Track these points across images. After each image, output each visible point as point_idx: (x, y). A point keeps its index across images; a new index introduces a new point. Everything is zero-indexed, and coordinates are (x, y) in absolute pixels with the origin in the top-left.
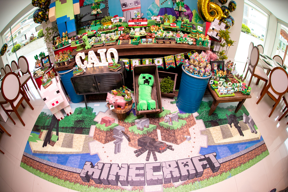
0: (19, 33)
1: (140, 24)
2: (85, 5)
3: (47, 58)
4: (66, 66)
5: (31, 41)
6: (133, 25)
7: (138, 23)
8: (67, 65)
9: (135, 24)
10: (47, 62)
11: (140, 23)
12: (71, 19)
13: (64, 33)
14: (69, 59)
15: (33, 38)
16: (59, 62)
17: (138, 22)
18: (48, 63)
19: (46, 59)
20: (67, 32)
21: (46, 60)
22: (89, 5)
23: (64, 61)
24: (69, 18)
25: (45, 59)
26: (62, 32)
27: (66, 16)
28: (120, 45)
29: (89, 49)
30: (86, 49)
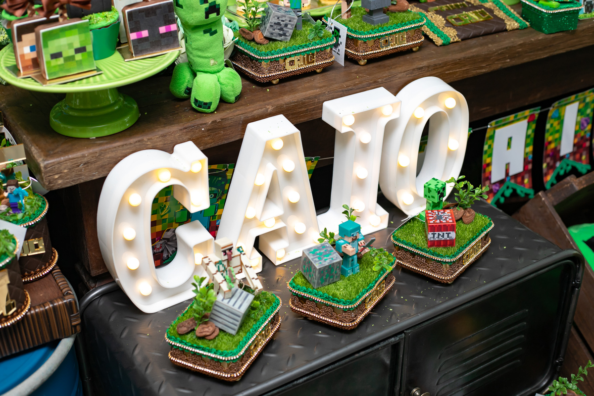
28: (457, 42)
29: (232, 99)
30: (206, 104)
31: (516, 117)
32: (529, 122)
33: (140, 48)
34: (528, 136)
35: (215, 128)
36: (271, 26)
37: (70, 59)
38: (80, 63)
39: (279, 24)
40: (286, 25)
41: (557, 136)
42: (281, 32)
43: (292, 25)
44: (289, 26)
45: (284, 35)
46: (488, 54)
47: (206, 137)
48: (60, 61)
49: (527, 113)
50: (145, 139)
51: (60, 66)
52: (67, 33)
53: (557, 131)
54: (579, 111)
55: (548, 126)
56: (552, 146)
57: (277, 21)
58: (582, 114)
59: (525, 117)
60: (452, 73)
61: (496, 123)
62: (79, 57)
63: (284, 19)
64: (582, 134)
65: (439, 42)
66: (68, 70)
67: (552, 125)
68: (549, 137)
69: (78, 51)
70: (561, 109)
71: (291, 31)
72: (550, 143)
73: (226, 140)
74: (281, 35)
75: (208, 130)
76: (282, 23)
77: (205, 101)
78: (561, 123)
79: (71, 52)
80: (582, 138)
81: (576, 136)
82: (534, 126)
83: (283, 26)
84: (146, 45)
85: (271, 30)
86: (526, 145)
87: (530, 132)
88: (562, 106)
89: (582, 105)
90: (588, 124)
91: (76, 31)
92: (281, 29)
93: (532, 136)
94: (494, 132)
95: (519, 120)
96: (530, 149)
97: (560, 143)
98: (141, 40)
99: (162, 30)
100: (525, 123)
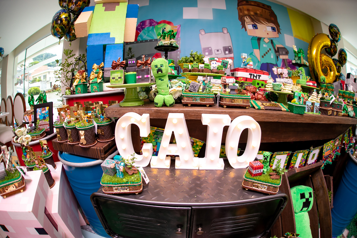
0: (45, 77)
1: (259, 78)
2: (140, 41)
3: (47, 108)
4: (82, 144)
5: (54, 90)
6: (247, 78)
7: (255, 75)
8: (85, 142)
9: (251, 77)
10: (44, 118)
11: (260, 76)
12: (116, 42)
13: (95, 66)
14: (96, 125)
15: (57, 88)
16: (64, 125)
17: (255, 73)
18: (47, 121)
19: (45, 110)
20: (103, 65)
21: (44, 112)
22: (146, 41)
23: (78, 126)
24: (114, 39)
25: (43, 109)
26: (94, 64)
27: (108, 34)
28: (263, 110)
29: (168, 105)
30: (156, 103)
31: (284, 153)
32: (287, 155)
33: (138, 81)
34: (286, 160)
35: (157, 112)
36: (191, 86)
37: (117, 80)
38: (119, 81)
39: (193, 86)
40: (196, 87)
41: (295, 162)
42: (194, 89)
43: (198, 87)
44: (197, 87)
45: (195, 90)
46: (273, 114)
47: (154, 114)
48: (114, 80)
49: (287, 152)
50: (133, 109)
51: (114, 81)
52: (117, 72)
53: (295, 161)
54: (303, 156)
55: (293, 158)
56: (292, 165)
57: (192, 85)
58: (303, 157)
59: (287, 154)
60: (258, 118)
61: (277, 153)
62: (119, 80)
63: (195, 84)
64: (302, 164)
65: (257, 108)
66: (116, 83)
67: (294, 158)
68: (292, 162)
69: (119, 78)
70: (298, 154)
71: (197, 89)
72: (292, 164)
73: (161, 117)
74: (194, 90)
75: (155, 112)
76: (194, 86)
77: (156, 102)
78: (297, 158)
79: (118, 78)
80: (302, 165)
81: (300, 164)
82: (289, 157)
83: (194, 87)
84: (140, 80)
85: (190, 88)
86: (285, 163)
87: (287, 159)
88: (298, 153)
89: (304, 154)
90: (304, 161)
91: (120, 72)
92: (194, 88)
93: (288, 160)
94: (276, 156)
95: (284, 154)
96: (286, 164)
97: (295, 165)
98: (139, 79)
99: (146, 76)
100: (286, 155)
